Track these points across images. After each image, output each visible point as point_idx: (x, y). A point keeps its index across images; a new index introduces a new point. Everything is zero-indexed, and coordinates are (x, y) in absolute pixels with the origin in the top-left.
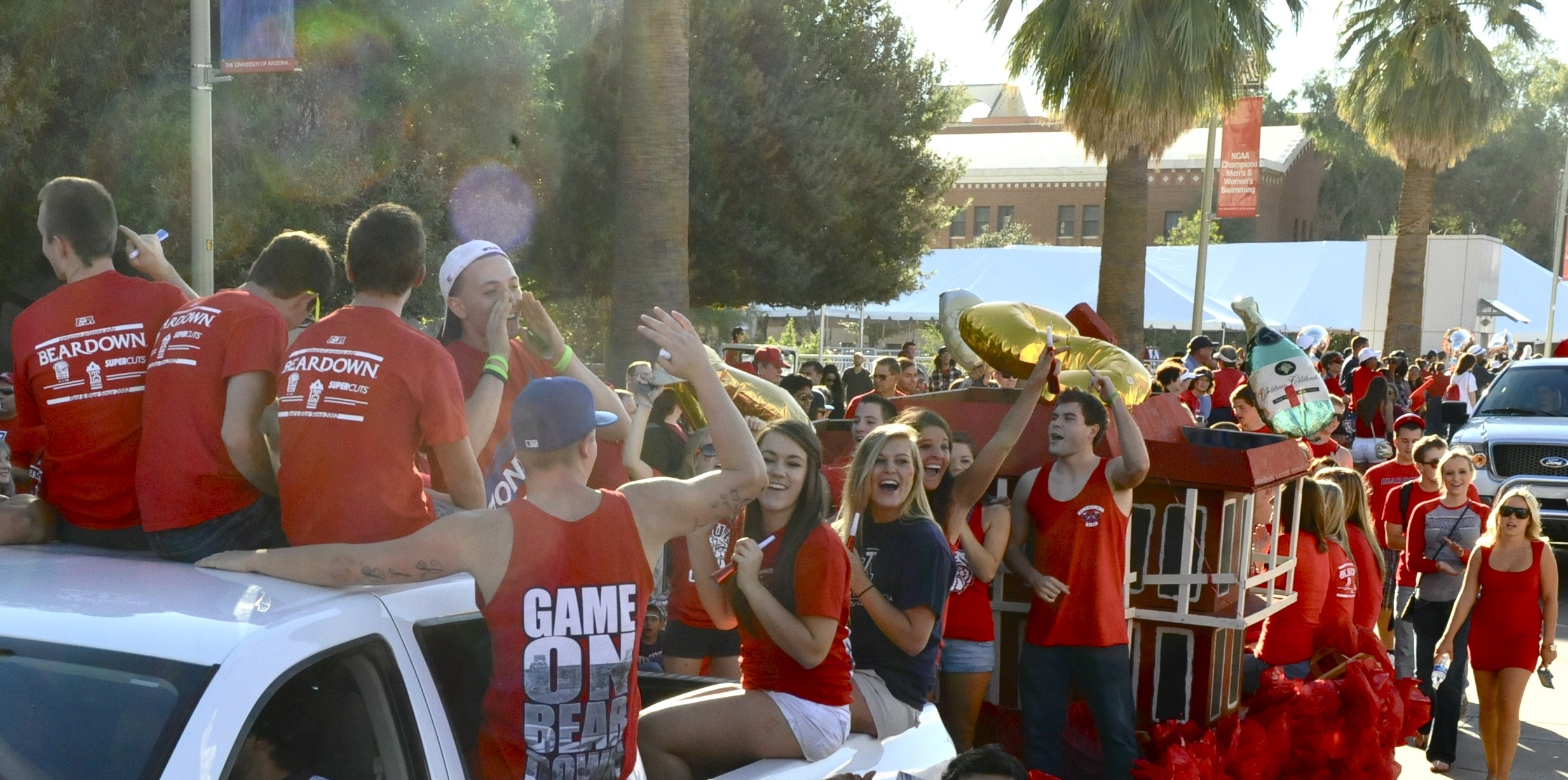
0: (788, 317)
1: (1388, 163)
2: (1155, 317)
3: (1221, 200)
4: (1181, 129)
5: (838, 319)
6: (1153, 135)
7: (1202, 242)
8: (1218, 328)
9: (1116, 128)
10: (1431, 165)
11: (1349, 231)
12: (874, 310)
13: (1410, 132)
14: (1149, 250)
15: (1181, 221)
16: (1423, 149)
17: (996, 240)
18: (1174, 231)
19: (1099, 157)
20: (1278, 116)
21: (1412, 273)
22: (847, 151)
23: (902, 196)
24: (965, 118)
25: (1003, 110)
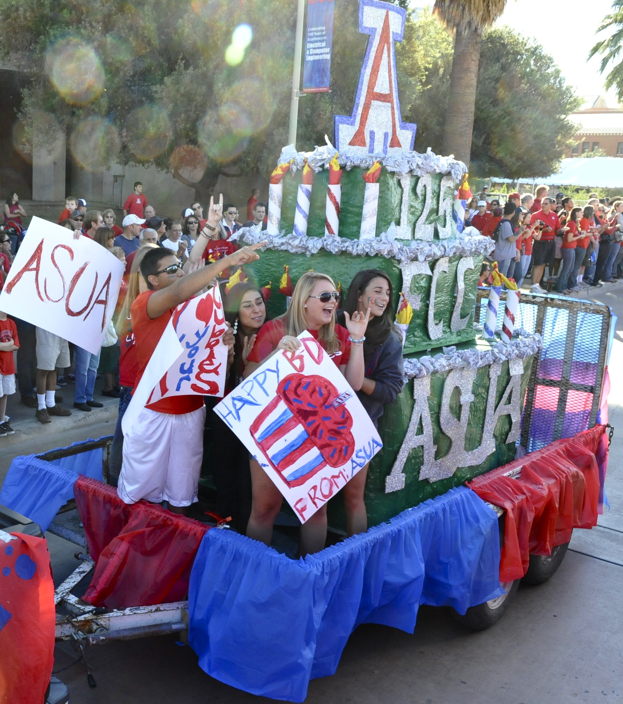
0: (504, 183)
5: (524, 184)
12: (540, 181)
17: (591, 155)
23: (556, 137)
24: (582, 108)
25: (598, 105)
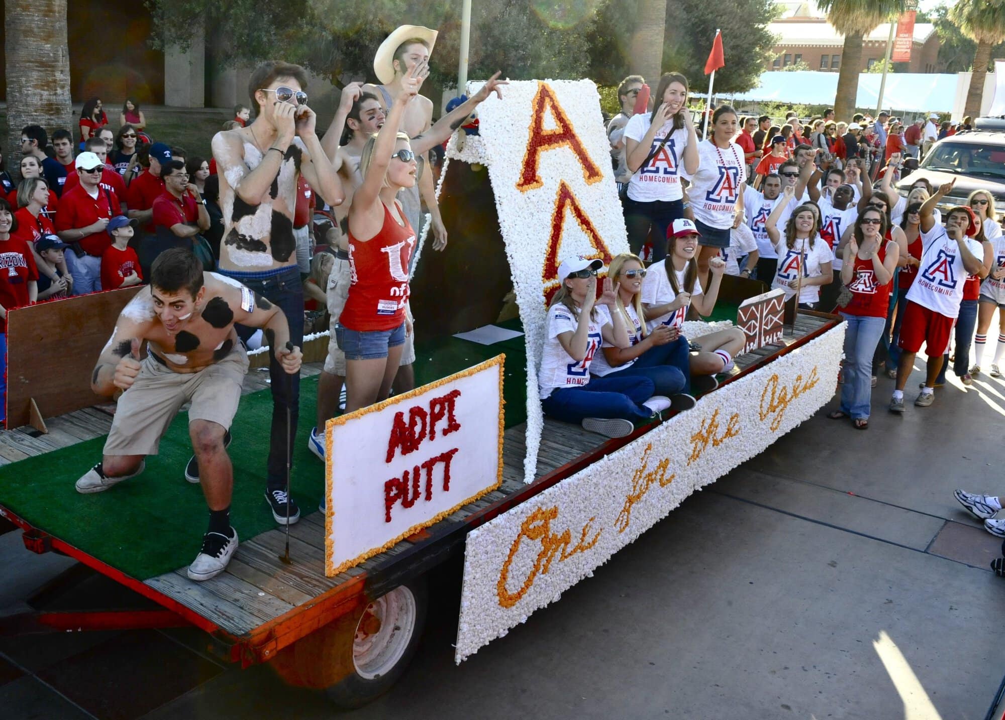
0: (700, 98)
1: (970, 42)
2: (861, 103)
3: (894, 55)
4: (879, 23)
6: (866, 25)
7: (883, 72)
8: (888, 109)
9: (850, 22)
10: (991, 42)
11: (951, 68)
12: (739, 96)
13: (982, 27)
14: (861, 75)
15: (876, 63)
16: (988, 36)
17: (793, 69)
18: (872, 67)
19: (841, 33)
20: (922, 19)
21: (977, 89)
22: (731, 29)
23: (754, 48)
24: (784, 16)
25: (800, 14)
